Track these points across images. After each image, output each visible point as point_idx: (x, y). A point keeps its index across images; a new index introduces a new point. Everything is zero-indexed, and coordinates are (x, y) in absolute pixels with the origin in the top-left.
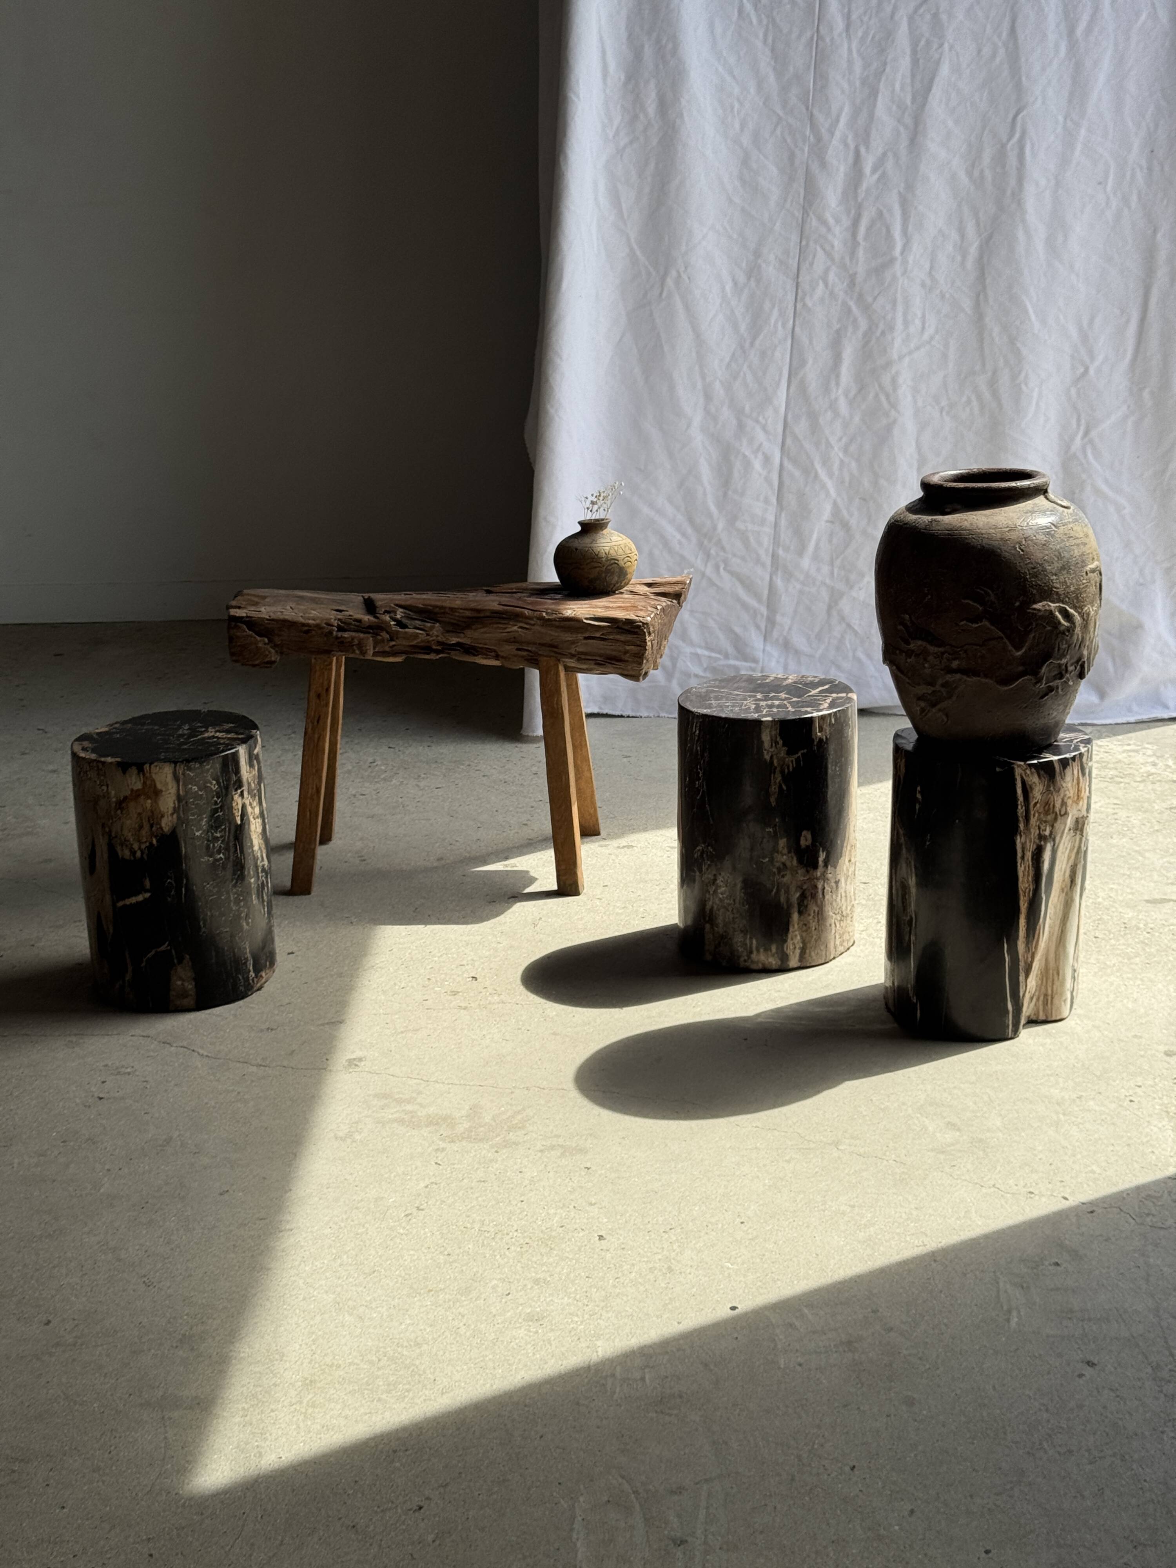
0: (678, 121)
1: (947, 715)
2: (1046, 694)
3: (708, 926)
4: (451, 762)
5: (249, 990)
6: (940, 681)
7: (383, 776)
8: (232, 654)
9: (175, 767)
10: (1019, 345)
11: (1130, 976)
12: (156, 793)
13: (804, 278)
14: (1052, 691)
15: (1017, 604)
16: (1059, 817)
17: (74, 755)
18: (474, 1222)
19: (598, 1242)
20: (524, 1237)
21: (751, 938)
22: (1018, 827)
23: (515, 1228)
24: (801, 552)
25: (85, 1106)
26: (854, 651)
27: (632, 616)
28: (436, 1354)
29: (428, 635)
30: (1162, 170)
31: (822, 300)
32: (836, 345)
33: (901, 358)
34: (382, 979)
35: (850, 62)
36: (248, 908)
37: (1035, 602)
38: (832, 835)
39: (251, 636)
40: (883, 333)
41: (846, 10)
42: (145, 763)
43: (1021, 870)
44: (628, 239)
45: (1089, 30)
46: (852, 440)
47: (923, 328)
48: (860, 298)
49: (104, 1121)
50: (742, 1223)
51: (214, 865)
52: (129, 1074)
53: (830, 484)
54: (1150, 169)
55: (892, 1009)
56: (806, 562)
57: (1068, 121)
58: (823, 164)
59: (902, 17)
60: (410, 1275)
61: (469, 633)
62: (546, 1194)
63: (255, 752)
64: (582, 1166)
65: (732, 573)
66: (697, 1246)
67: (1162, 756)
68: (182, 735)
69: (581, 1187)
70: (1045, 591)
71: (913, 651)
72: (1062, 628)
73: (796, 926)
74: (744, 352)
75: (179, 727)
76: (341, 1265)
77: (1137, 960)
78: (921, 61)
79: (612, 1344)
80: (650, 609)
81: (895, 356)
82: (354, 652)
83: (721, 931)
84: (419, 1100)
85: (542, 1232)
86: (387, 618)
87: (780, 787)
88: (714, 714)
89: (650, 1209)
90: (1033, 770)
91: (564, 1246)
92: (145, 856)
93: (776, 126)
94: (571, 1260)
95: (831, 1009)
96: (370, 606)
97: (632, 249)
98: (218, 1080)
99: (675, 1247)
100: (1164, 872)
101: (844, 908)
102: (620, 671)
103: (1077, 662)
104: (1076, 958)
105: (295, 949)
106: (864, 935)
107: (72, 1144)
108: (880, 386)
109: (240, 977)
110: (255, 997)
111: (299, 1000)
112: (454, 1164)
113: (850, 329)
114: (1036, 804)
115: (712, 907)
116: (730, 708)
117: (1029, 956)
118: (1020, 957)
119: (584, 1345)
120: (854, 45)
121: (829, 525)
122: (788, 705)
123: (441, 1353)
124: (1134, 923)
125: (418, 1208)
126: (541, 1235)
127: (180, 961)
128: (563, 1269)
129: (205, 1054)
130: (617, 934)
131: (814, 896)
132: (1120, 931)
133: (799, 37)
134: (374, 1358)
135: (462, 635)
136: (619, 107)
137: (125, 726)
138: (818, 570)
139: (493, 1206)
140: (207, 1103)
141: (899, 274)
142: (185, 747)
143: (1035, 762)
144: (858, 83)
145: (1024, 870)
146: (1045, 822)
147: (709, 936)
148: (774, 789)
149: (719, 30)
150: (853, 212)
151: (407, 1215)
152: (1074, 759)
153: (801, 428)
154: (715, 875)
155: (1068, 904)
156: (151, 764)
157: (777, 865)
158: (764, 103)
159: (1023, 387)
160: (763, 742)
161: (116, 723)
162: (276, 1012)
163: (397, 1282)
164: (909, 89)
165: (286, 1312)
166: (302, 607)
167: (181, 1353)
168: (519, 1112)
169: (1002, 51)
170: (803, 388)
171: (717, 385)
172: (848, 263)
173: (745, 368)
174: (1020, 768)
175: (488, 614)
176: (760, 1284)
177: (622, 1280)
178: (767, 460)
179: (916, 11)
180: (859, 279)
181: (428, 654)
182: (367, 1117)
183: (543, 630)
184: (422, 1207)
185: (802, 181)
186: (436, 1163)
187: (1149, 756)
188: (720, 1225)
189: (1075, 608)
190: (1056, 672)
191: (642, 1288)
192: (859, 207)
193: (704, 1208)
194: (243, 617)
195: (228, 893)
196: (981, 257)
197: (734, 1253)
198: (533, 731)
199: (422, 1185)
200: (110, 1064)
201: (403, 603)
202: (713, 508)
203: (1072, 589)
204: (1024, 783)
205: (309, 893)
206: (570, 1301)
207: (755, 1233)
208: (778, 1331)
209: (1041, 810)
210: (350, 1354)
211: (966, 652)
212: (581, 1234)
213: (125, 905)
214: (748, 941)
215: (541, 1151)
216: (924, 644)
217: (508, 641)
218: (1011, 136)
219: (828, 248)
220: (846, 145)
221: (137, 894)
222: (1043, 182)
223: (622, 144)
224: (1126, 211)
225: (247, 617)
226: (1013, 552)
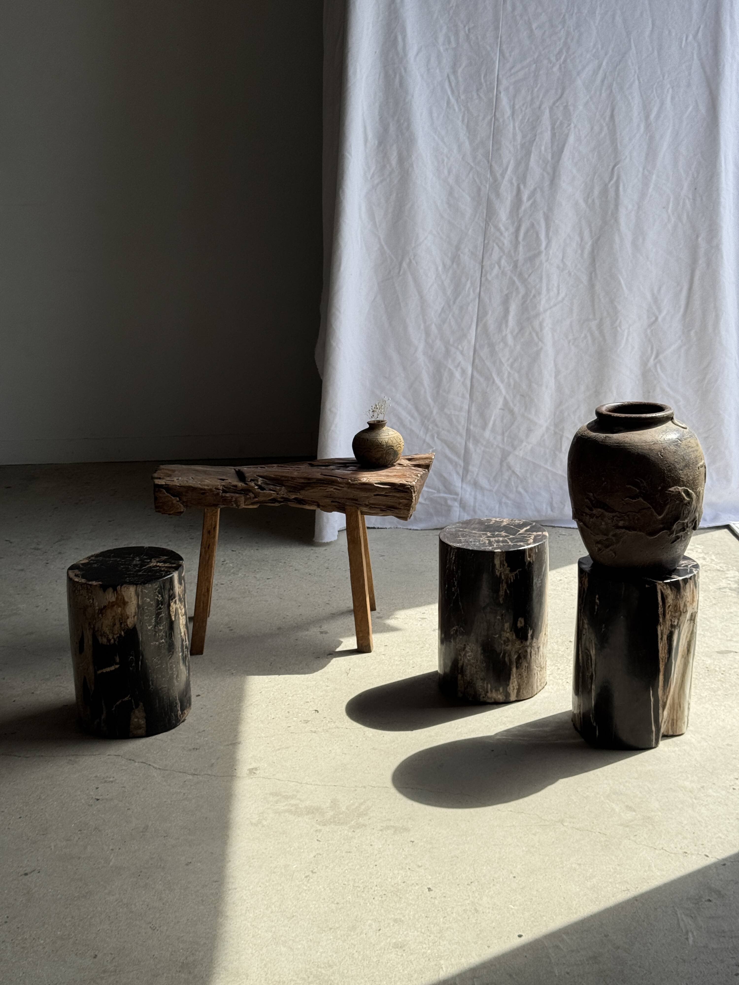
0: (410, 170)
1: (615, 553)
2: (675, 541)
3: (460, 676)
4: (273, 560)
5: (178, 722)
6: (611, 533)
7: (232, 571)
8: (156, 507)
9: (136, 587)
10: (616, 304)
11: (717, 703)
12: (124, 603)
13: (487, 263)
14: (678, 539)
15: (660, 488)
16: (683, 614)
17: (70, 579)
18: (349, 880)
19: (428, 892)
20: (382, 891)
21: (487, 683)
22: (659, 620)
23: (375, 883)
24: (484, 428)
25: (89, 805)
26: (517, 487)
27: (403, 481)
28: (343, 972)
29: (278, 494)
30: (702, 199)
31: (497, 276)
32: (506, 302)
33: (545, 311)
34: (259, 713)
35: (514, 135)
36: (178, 672)
37: (670, 487)
38: (536, 620)
39: (168, 496)
40: (534, 296)
41: (512, 103)
42: (118, 585)
43: (660, 646)
44: (379, 239)
45: (658, 116)
46: (515, 360)
47: (558, 293)
48: (520, 275)
49: (103, 816)
50: (514, 877)
51: (159, 647)
52: (112, 782)
53: (502, 386)
54: (694, 200)
55: (579, 729)
56: (487, 434)
57: (646, 171)
58: (498, 195)
59: (546, 106)
60: (316, 918)
61: (303, 492)
62: (390, 860)
63: (183, 575)
64: (409, 840)
65: (442, 440)
66: (490, 894)
67: (708, 553)
68: (136, 565)
69: (411, 855)
70: (676, 480)
71: (595, 515)
72: (685, 502)
73: (515, 676)
74: (449, 306)
75: (133, 559)
76: (272, 912)
77: (719, 692)
78: (557, 134)
79: (450, 962)
80: (414, 476)
81: (541, 310)
82: (232, 505)
83: (468, 679)
84: (298, 797)
85: (392, 886)
86: (253, 484)
87: (506, 592)
88: (465, 547)
89: (456, 869)
90: (668, 586)
91: (407, 895)
92: (116, 642)
93: (469, 172)
94: (414, 905)
95: (541, 729)
96: (241, 476)
97: (381, 246)
98: (169, 785)
99: (477, 895)
100: (724, 632)
101: (542, 663)
102: (395, 515)
103: (693, 521)
104: (690, 697)
105: (200, 693)
106: (551, 678)
107: (85, 832)
108: (533, 327)
109: (173, 714)
110: (181, 726)
111: (210, 728)
112: (329, 840)
113: (514, 294)
114: (669, 606)
115: (463, 664)
116: (473, 543)
117: (665, 698)
118: (660, 698)
119: (433, 963)
120: (517, 124)
121: (501, 411)
122: (508, 541)
123: (346, 971)
124: (712, 667)
125: (312, 871)
126: (392, 889)
127: (137, 707)
128: (410, 911)
129: (158, 767)
130: (400, 679)
131: (525, 657)
132: (705, 673)
133: (484, 119)
134: (305, 976)
135: (298, 494)
136: (374, 161)
137: (98, 558)
138: (495, 438)
139: (358, 869)
140: (165, 802)
141: (544, 261)
142: (140, 573)
143: (669, 581)
144: (519, 147)
145: (662, 646)
146: (675, 617)
147: (460, 682)
148: (502, 593)
149: (435, 115)
150: (516, 223)
151: (306, 877)
152: (690, 578)
153: (484, 352)
154: (465, 645)
155: (686, 664)
156: (121, 586)
157: (503, 639)
158: (462, 158)
159: (619, 329)
160: (495, 565)
161: (92, 556)
162: (197, 737)
163: (309, 923)
164: (549, 150)
165: (243, 946)
166: (199, 477)
167: (183, 975)
168: (362, 804)
169: (605, 129)
170: (485, 329)
171: (433, 327)
172: (513, 254)
173: (450, 316)
174: (660, 585)
175: (315, 481)
176: (533, 919)
177: (448, 918)
178: (463, 372)
179: (554, 104)
180: (520, 264)
181: (274, 503)
182: (268, 809)
183: (349, 490)
184: (314, 871)
185: (485, 205)
186: (318, 840)
187: (700, 553)
188: (501, 880)
189: (692, 489)
190: (681, 527)
191: (461, 924)
192: (520, 221)
193: (489, 868)
194: (163, 485)
195: (167, 664)
196: (593, 251)
197: (513, 898)
198: (322, 540)
199: (312, 855)
200: (98, 775)
201: (261, 474)
202: (430, 400)
203: (691, 478)
204: (662, 594)
205: (202, 654)
206: (419, 933)
207: (524, 885)
208: (550, 951)
209: (673, 610)
210: (289, 973)
211: (628, 516)
212: (417, 887)
213: (102, 673)
214: (485, 685)
215: (381, 830)
216: (602, 511)
217: (326, 497)
218: (611, 179)
219: (500, 245)
220: (512, 183)
221: (110, 666)
222: (630, 207)
223: (376, 182)
224: (680, 225)
225: (166, 485)
226: (657, 457)
